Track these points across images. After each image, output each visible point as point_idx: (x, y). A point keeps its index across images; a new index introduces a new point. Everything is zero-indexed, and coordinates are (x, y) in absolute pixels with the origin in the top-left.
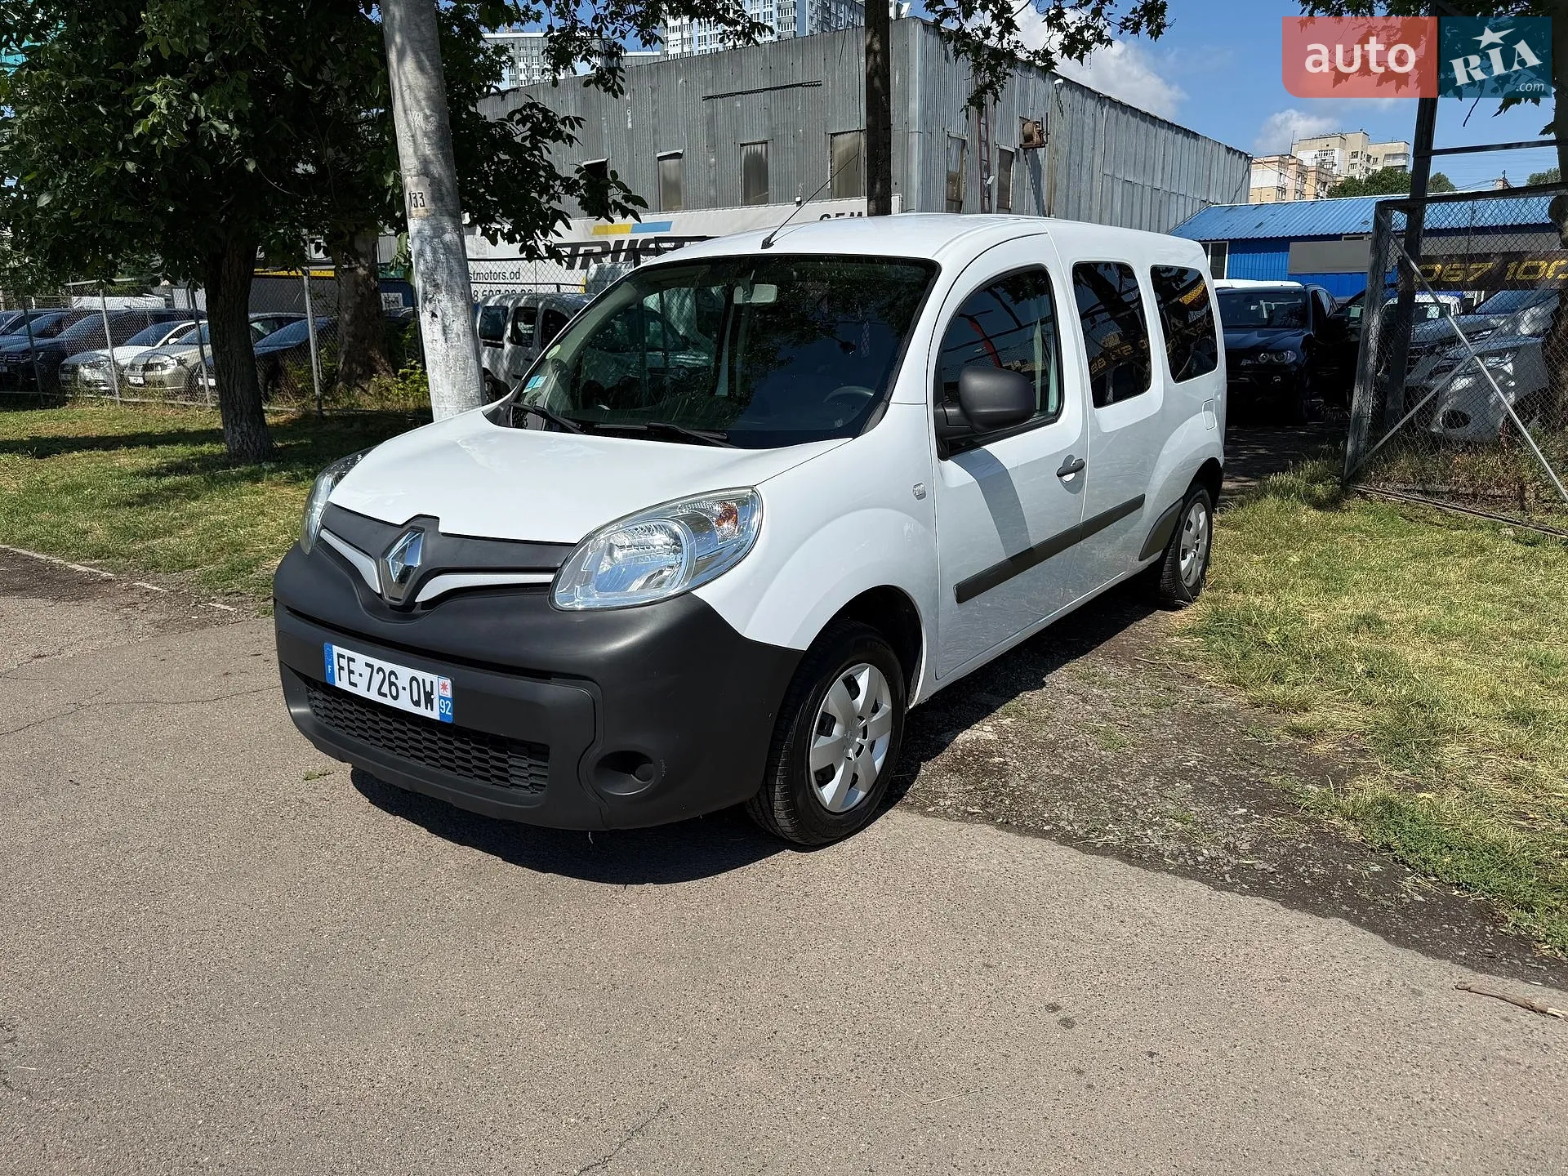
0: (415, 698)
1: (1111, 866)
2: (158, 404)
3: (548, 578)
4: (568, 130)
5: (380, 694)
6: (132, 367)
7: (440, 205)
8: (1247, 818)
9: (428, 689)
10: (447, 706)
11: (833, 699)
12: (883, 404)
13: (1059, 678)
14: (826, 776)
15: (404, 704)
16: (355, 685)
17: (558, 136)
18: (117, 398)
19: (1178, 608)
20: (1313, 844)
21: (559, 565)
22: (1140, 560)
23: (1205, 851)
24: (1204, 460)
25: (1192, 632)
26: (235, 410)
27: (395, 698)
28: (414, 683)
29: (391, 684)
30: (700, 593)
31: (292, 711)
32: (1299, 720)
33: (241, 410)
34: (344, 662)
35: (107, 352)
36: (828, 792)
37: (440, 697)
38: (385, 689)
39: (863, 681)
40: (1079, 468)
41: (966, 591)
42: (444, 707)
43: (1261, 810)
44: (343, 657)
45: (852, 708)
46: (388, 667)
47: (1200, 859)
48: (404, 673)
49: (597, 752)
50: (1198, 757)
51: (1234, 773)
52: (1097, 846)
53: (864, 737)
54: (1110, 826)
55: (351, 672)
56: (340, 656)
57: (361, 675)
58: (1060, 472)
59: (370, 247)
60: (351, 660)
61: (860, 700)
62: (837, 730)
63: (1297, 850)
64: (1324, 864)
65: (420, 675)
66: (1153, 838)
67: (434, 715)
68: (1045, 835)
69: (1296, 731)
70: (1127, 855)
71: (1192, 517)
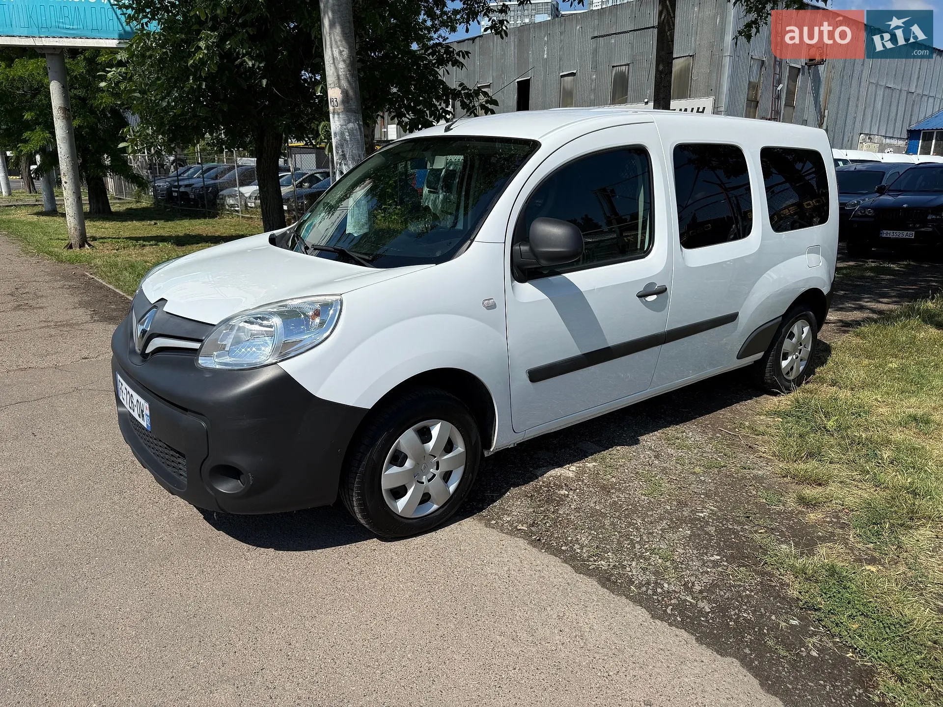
0: (139, 412)
1: (590, 584)
2: (258, 218)
3: (196, 345)
4: (461, 59)
5: (130, 407)
6: (250, 197)
7: (347, 105)
8: (716, 564)
9: (142, 408)
10: (148, 420)
11: (405, 442)
12: (469, 241)
13: (649, 440)
14: (398, 493)
15: (137, 415)
16: (124, 400)
17: (456, 63)
18: (240, 214)
19: (775, 394)
20: (757, 594)
21: (204, 338)
22: (738, 358)
23: (666, 585)
24: (803, 290)
25: (777, 413)
26: (269, 224)
27: (134, 411)
28: (138, 403)
29: (132, 402)
30: (283, 365)
32: (810, 492)
33: (273, 224)
34: (120, 385)
35: (236, 189)
36: (401, 504)
37: (146, 415)
38: (131, 405)
39: (435, 431)
40: (662, 291)
41: (537, 375)
43: (731, 559)
44: (120, 382)
45: (424, 450)
46: (130, 391)
47: (659, 590)
48: (135, 396)
49: (210, 464)
50: (711, 510)
51: (730, 527)
52: (590, 568)
53: (437, 469)
54: (609, 554)
55: (122, 391)
57: (125, 394)
58: (639, 294)
60: (122, 384)
61: (431, 445)
62: (408, 464)
63: (740, 596)
64: (754, 612)
65: (139, 398)
66: (634, 569)
67: (145, 424)
68: (558, 554)
69: (802, 500)
70: (606, 580)
71: (795, 329)
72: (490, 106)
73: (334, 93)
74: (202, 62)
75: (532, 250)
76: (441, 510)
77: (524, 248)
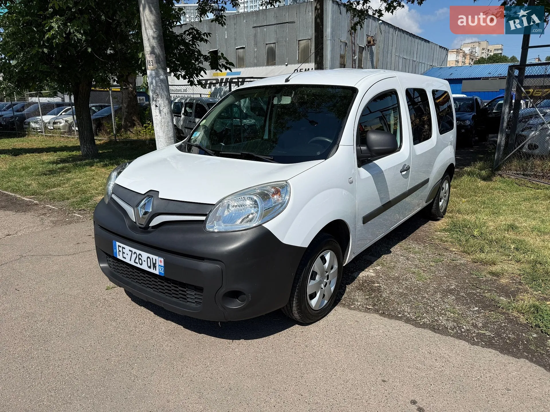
0: (149, 265)
1: (428, 333)
2: (58, 136)
3: (203, 218)
4: (205, 38)
5: (135, 262)
6: (49, 123)
7: (159, 65)
8: (479, 312)
9: (154, 262)
10: (162, 269)
11: (316, 266)
12: (336, 146)
13: (396, 249)
14: (313, 296)
15: (144, 267)
16: (125, 258)
17: (202, 40)
18: (44, 134)
20: (508, 324)
21: (208, 213)
22: (426, 203)
23: (464, 327)
24: (449, 164)
25: (445, 230)
26: (84, 139)
27: (141, 264)
28: (149, 259)
29: (139, 259)
30: (266, 225)
31: (101, 265)
32: (494, 269)
33: (87, 140)
34: (121, 249)
35: (40, 117)
36: (313, 303)
37: (159, 266)
38: (137, 261)
39: (328, 257)
40: (408, 169)
41: (366, 219)
42: (161, 269)
43: (484, 308)
44: (120, 247)
45: (323, 268)
46: (138, 252)
47: (463, 330)
48: (145, 255)
49: (223, 291)
50: (455, 284)
51: (470, 291)
52: (421, 324)
53: (328, 279)
54: (425, 315)
55: (123, 253)
56: (119, 246)
57: (127, 254)
58: (401, 171)
59: (134, 81)
60: (123, 248)
61: (327, 265)
62: (318, 278)
63: (501, 327)
64: (513, 333)
65: (151, 256)
66: (442, 320)
67: (157, 272)
68: (400, 319)
69: (492, 274)
70: (435, 328)
71: (444, 186)
72: (228, 66)
73: (149, 58)
74: (54, 37)
75: (369, 148)
76: (328, 304)
77: (364, 148)
